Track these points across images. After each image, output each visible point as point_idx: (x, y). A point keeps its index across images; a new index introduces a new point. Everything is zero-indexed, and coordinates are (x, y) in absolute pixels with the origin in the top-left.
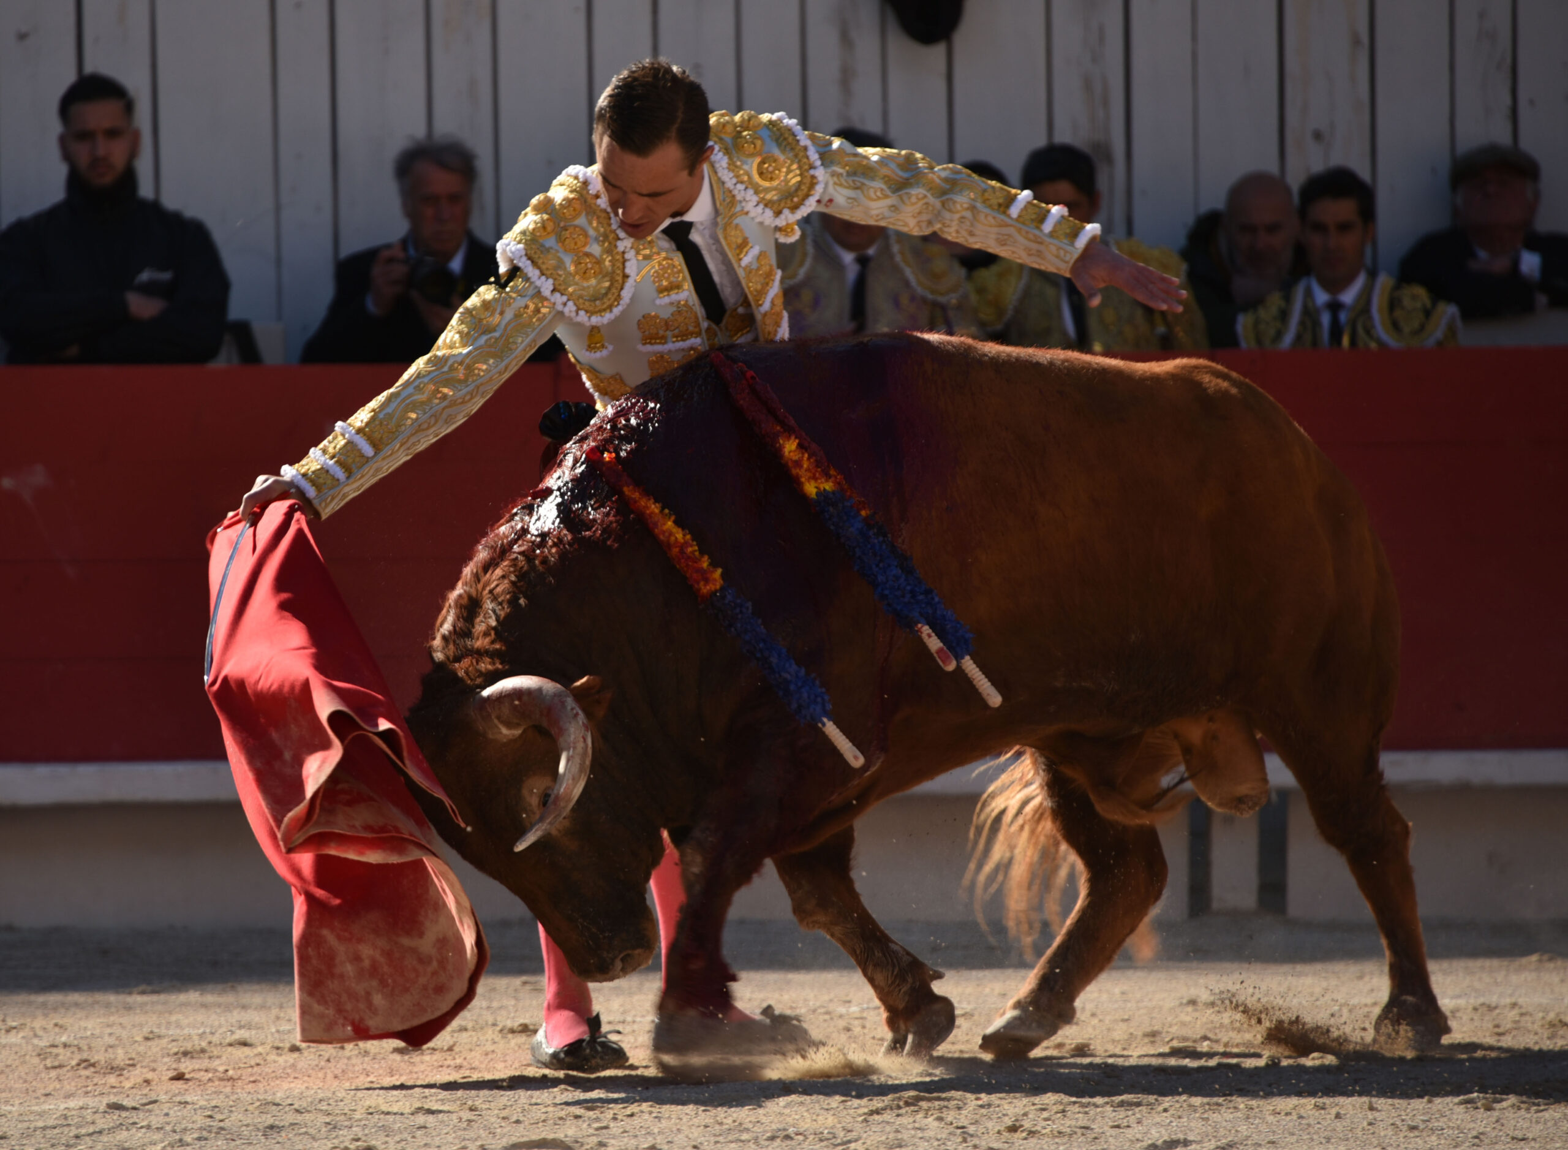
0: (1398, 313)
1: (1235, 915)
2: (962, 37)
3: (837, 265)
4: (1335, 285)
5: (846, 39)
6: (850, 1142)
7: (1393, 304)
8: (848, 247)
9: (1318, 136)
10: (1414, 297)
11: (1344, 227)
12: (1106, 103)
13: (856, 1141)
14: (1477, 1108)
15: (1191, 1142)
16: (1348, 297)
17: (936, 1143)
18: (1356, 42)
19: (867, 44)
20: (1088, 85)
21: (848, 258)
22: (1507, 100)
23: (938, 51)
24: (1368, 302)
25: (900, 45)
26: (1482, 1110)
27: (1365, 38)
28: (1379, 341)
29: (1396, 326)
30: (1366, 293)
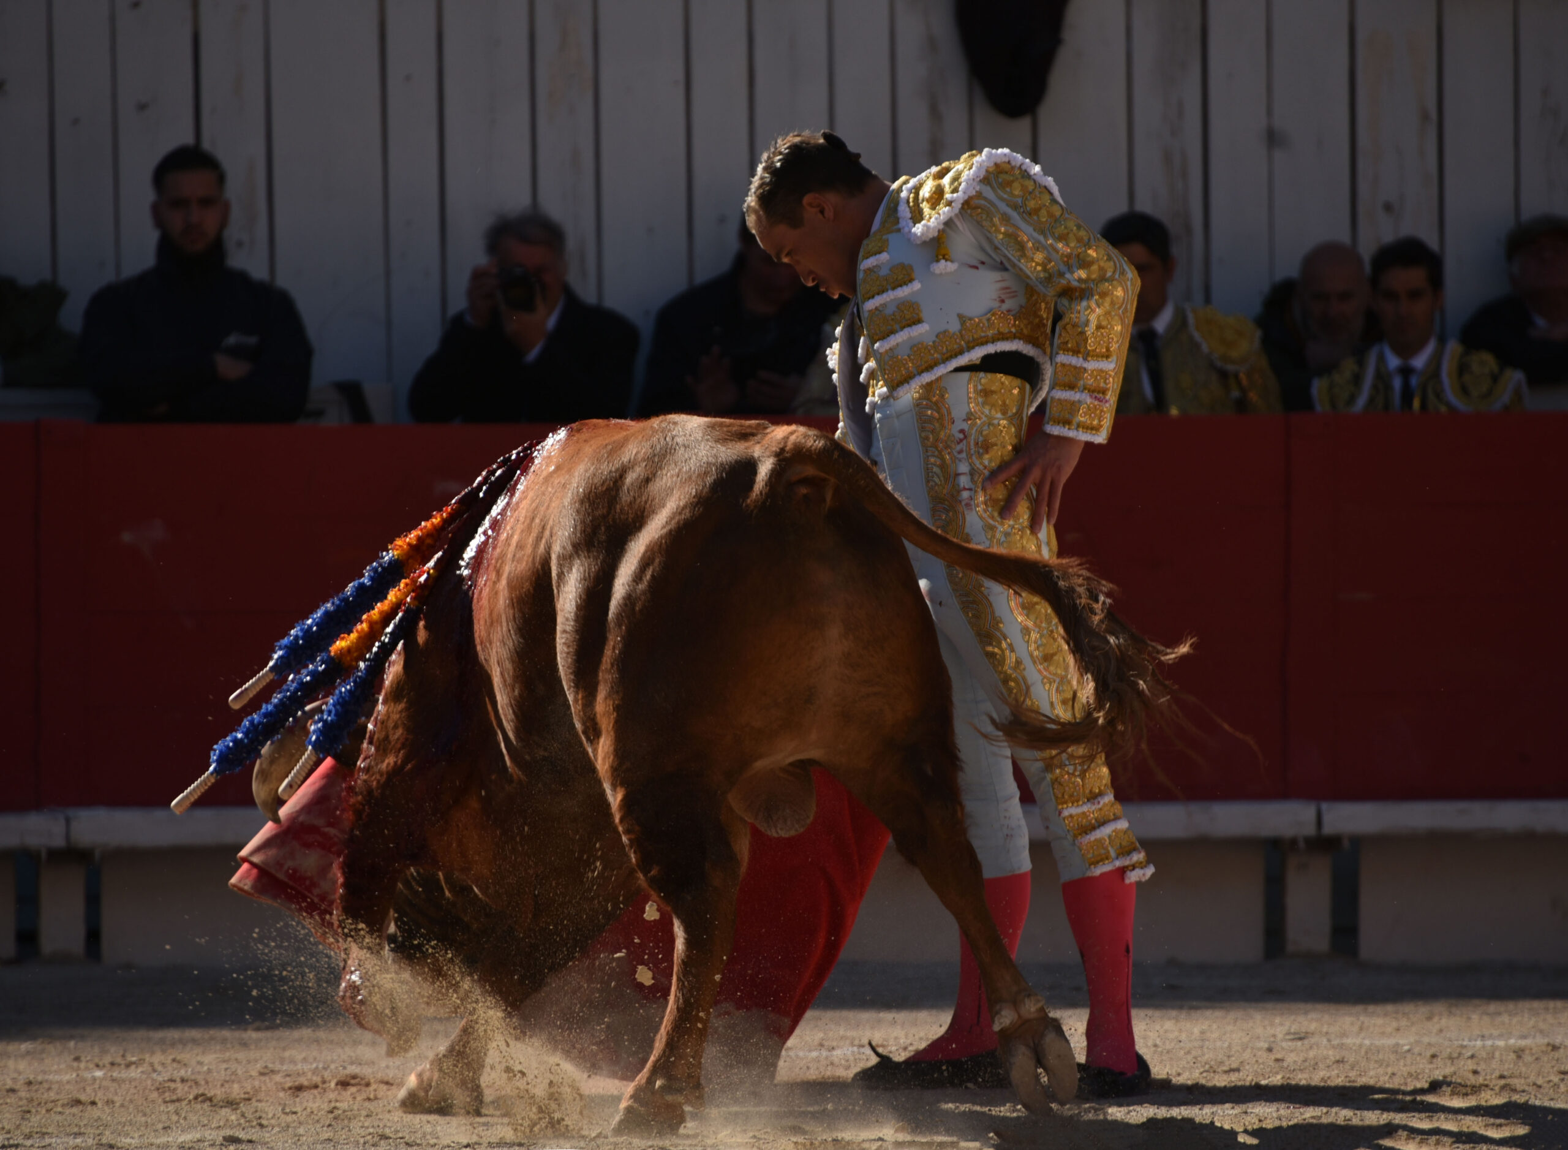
0: (1467, 378)
1: (1309, 957)
4: (1406, 350)
5: (935, 113)
7: (1462, 369)
9: (1388, 207)
10: (1482, 363)
11: (1414, 295)
12: (1184, 174)
16: (1419, 361)
18: (1425, 117)
19: (955, 117)
20: (1167, 158)
24: (1439, 368)
25: (987, 118)
27: (1434, 115)
28: (1448, 405)
29: (1464, 390)
30: (1436, 361)
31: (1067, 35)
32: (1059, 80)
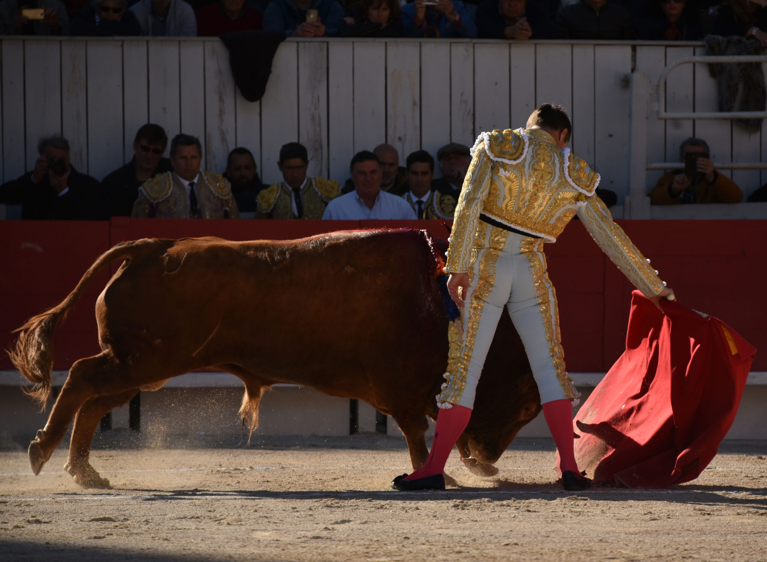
0: (443, 205)
1: (368, 434)
2: (265, 99)
3: (181, 186)
4: (420, 195)
5: (221, 100)
6: (221, 519)
7: (441, 202)
8: (186, 179)
9: (400, 139)
10: (449, 200)
11: (425, 173)
12: (320, 125)
13: (224, 519)
14: (458, 509)
15: (351, 521)
16: (425, 199)
17: (254, 520)
18: (415, 104)
19: (229, 101)
20: (313, 118)
21: (186, 183)
22: (472, 128)
23: (257, 103)
24: (432, 201)
25: (241, 101)
26: (460, 510)
27: (418, 103)
28: (437, 216)
29: (442, 209)
30: (431, 198)
31: (273, 69)
32: (270, 87)
